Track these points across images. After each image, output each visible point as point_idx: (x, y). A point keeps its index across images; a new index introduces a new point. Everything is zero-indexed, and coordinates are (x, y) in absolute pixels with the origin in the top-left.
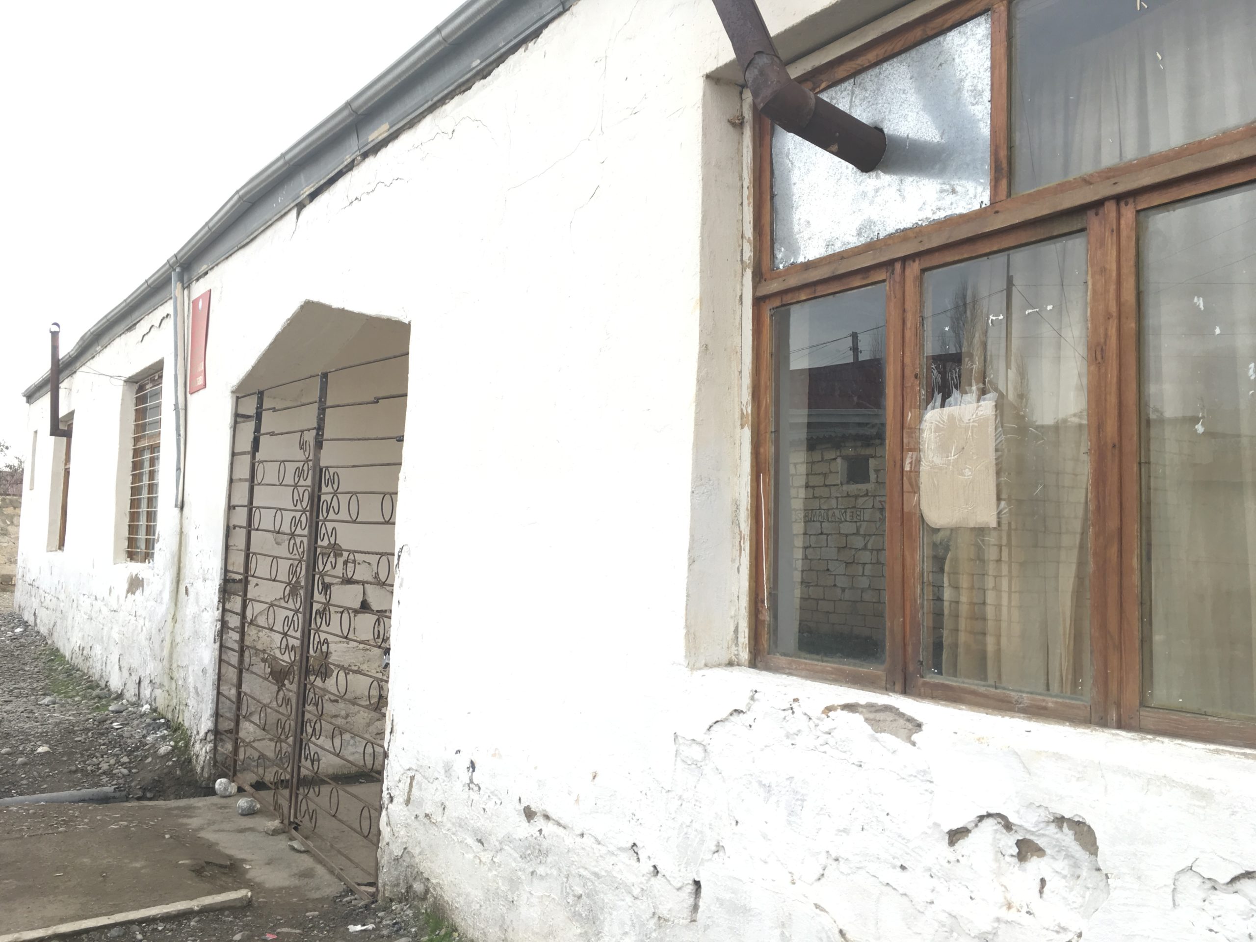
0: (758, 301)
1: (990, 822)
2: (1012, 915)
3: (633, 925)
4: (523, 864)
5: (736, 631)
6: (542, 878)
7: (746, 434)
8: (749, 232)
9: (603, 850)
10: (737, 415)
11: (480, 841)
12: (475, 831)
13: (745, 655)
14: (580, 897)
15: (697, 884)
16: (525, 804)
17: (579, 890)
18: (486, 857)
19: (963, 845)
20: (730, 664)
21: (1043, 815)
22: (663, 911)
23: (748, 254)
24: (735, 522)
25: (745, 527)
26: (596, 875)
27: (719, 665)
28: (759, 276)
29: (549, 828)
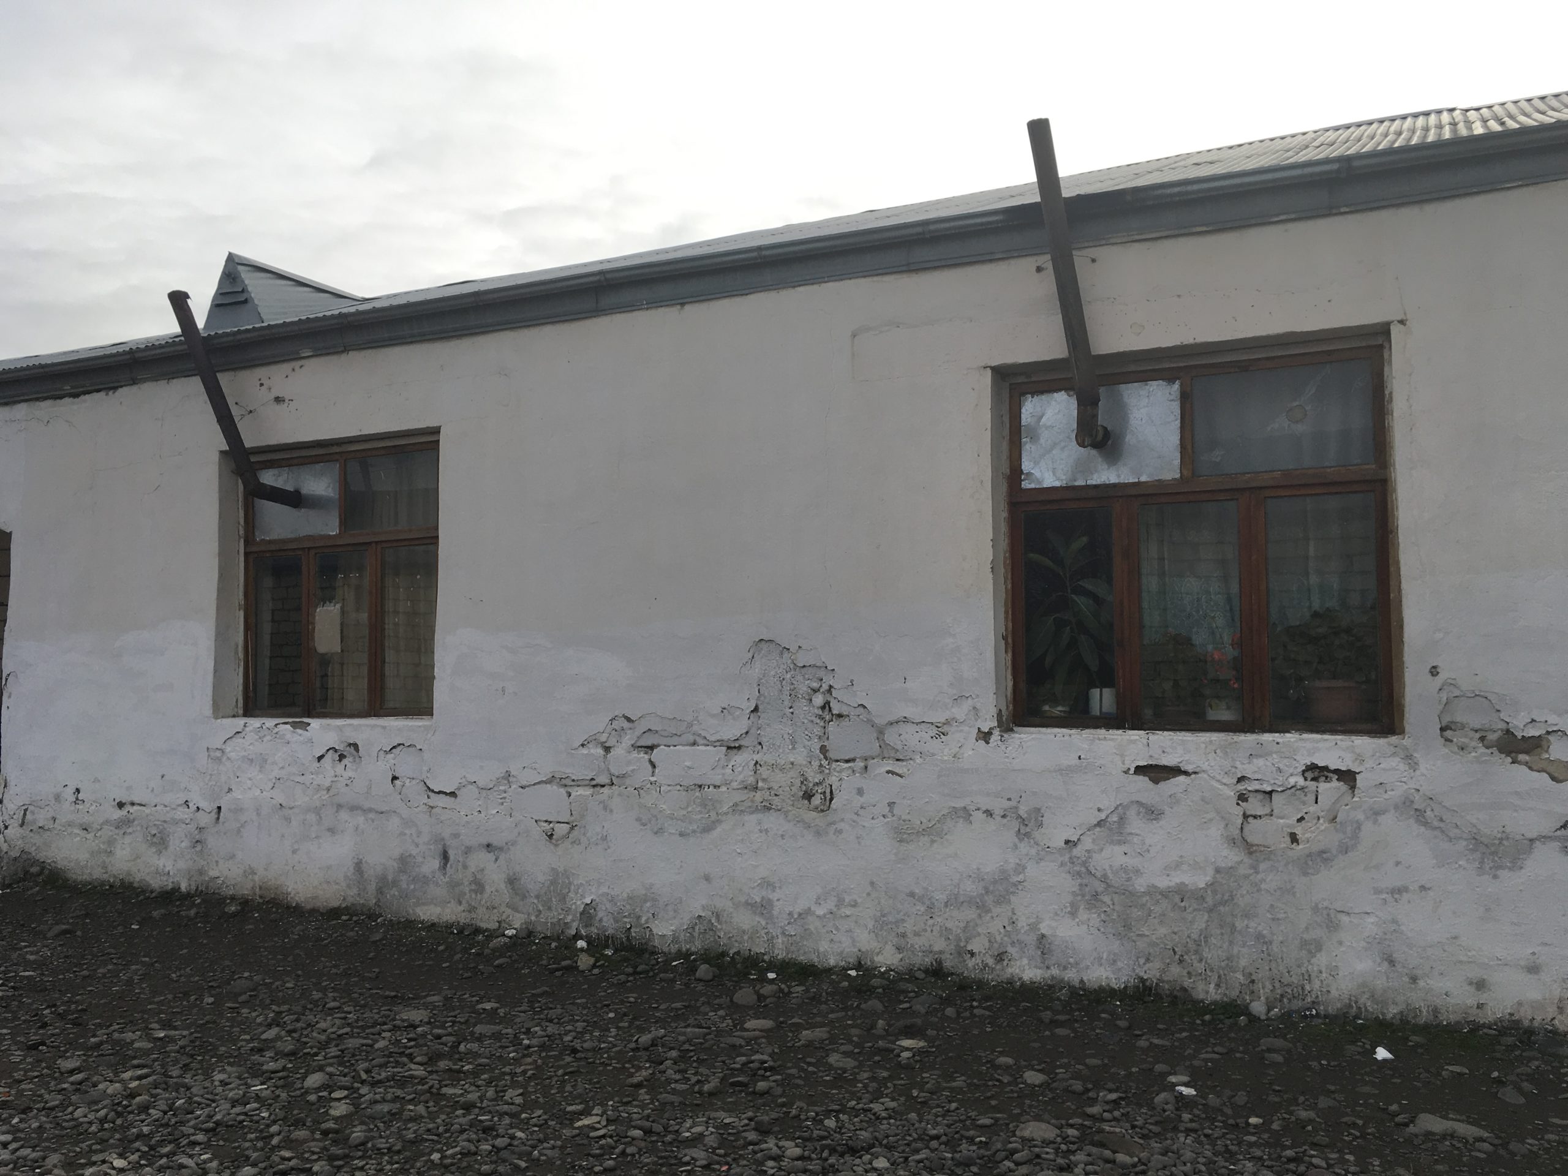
0: (246, 554)
1: (331, 751)
2: (336, 779)
3: (186, 836)
4: (117, 831)
5: (237, 701)
6: (130, 833)
7: (242, 614)
8: (242, 521)
9: (168, 809)
10: (237, 604)
11: (86, 829)
12: (81, 825)
13: (241, 712)
14: (155, 835)
15: (219, 808)
16: (117, 801)
17: (153, 832)
18: (90, 836)
19: (322, 761)
20: (234, 716)
21: (346, 744)
22: (202, 825)
23: (242, 532)
24: (236, 653)
25: (241, 655)
26: (165, 822)
27: (228, 717)
28: (247, 543)
29: (133, 809)
